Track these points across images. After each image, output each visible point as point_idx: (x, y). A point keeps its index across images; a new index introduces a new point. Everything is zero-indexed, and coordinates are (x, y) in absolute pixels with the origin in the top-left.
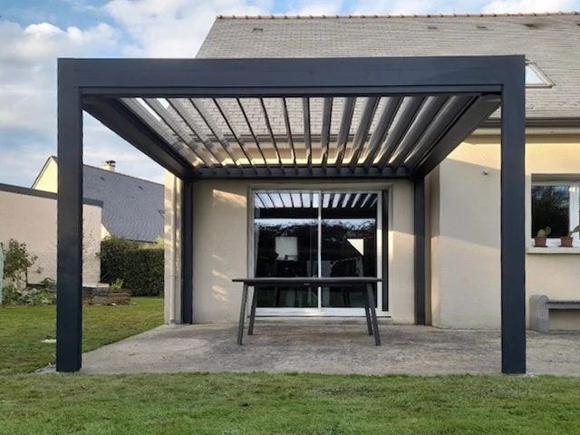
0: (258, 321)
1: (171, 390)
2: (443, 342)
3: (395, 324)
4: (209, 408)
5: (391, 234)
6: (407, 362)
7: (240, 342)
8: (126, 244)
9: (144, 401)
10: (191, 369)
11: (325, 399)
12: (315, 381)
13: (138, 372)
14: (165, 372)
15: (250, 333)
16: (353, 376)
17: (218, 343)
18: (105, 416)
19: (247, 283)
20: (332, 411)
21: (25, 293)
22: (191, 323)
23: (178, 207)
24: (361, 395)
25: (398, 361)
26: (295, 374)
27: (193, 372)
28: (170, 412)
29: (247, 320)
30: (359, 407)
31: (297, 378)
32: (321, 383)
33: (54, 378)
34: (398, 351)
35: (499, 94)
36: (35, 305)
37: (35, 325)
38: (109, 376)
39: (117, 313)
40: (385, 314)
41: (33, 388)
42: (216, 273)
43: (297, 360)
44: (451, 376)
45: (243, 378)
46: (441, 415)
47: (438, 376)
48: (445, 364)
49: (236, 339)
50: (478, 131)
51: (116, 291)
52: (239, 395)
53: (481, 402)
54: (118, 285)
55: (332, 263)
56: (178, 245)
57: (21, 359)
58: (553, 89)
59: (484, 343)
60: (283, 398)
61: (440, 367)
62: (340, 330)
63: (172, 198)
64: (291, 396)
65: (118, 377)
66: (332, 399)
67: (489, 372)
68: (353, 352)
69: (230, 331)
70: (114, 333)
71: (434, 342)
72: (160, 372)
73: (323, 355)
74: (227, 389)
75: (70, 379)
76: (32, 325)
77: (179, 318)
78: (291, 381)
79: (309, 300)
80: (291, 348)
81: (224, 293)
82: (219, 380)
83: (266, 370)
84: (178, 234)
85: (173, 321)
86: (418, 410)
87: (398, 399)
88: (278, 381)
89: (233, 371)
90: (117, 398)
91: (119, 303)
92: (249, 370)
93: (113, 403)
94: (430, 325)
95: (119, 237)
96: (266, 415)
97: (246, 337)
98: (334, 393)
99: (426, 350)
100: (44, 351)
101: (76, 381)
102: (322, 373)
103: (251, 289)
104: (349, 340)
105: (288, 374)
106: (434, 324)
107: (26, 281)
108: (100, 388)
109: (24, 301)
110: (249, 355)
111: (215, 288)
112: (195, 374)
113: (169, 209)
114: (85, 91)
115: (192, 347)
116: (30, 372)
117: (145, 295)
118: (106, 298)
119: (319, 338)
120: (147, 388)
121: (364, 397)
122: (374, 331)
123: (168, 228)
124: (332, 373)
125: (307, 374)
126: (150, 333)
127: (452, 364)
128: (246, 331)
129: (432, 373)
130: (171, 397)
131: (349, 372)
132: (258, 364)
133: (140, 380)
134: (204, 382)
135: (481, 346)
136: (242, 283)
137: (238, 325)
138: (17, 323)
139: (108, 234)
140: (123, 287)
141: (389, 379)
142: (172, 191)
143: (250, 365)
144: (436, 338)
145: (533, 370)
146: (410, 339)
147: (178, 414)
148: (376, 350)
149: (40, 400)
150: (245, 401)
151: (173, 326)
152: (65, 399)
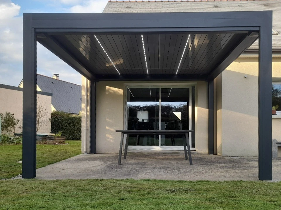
0: (129, 153)
1: (81, 190)
2: (225, 163)
3: (198, 154)
4: (101, 201)
5: (196, 109)
6: (207, 174)
7: (120, 163)
8: (64, 114)
9: (65, 196)
10: (94, 177)
11: (168, 195)
12: (161, 184)
13: (65, 179)
14: (79, 179)
15: (125, 158)
16: (180, 181)
17: (109, 163)
18: (42, 206)
19: (124, 132)
20: (172, 203)
21: (12, 138)
22: (95, 153)
23: (88, 94)
24: (187, 193)
25: (203, 173)
26: (149, 180)
27: (95, 179)
28: (79, 204)
29: (123, 152)
30: (187, 201)
31: (150, 182)
32: (164, 186)
33: (19, 182)
34: (202, 168)
35: (258, 32)
36: (17, 144)
37: (15, 154)
38: (49, 181)
39: (58, 148)
40: (193, 149)
41: (5, 188)
42: (107, 128)
43: (149, 172)
44: (233, 182)
45: (121, 183)
46: (235, 206)
47: (225, 182)
48: (228, 175)
49: (117, 161)
50: (242, 56)
51: (58, 137)
52: (119, 193)
53: (255, 197)
54: (59, 134)
55: (166, 123)
56: (88, 113)
57: (5, 172)
58: (278, 35)
59: (246, 164)
60: (143, 195)
61: (225, 177)
62: (171, 157)
63: (85, 90)
64: (148, 193)
65: (54, 182)
66: (171, 195)
67: (252, 179)
68: (179, 169)
69: (115, 158)
70: (55, 158)
71: (220, 163)
72: (77, 179)
73: (163, 170)
74: (112, 190)
75: (28, 183)
76: (14, 154)
77: (89, 151)
78: (147, 185)
79: (155, 142)
80: (146, 166)
81: (112, 138)
82: (108, 184)
83: (133, 178)
84: (88, 108)
85: (86, 152)
86: (221, 203)
87: (209, 196)
88: (140, 184)
89: (116, 178)
90: (51, 194)
91: (59, 143)
92: (124, 178)
93: (48, 197)
94: (216, 154)
95: (60, 111)
96: (135, 206)
97: (123, 161)
98: (172, 192)
99: (216, 167)
100: (18, 167)
101: (31, 184)
102: (163, 179)
103: (125, 136)
104: (176, 162)
105: (145, 180)
106: (218, 154)
107: (14, 132)
108: (42, 188)
109: (12, 142)
110: (124, 170)
111: (107, 135)
112: (95, 180)
113: (84, 95)
114: (37, 30)
115: (95, 165)
116: (8, 179)
117: (73, 139)
118: (53, 141)
119: (160, 161)
120: (69, 188)
121: (189, 194)
122: (189, 157)
123: (83, 105)
124: (169, 180)
125: (155, 180)
126: (74, 158)
127: (231, 175)
128: (123, 157)
129: (222, 179)
130: (81, 194)
131: (178, 179)
132: (129, 174)
133: (65, 184)
134: (100, 185)
135: (244, 165)
136: (121, 133)
137: (119, 154)
138: (6, 153)
139: (55, 109)
140: (62, 135)
141: (200, 183)
142: (85, 87)
143: (125, 175)
144: (221, 161)
145: (275, 178)
146: (208, 162)
147: (84, 205)
148: (190, 167)
149: (7, 195)
150: (122, 197)
151: (86, 154)
152: (21, 195)
